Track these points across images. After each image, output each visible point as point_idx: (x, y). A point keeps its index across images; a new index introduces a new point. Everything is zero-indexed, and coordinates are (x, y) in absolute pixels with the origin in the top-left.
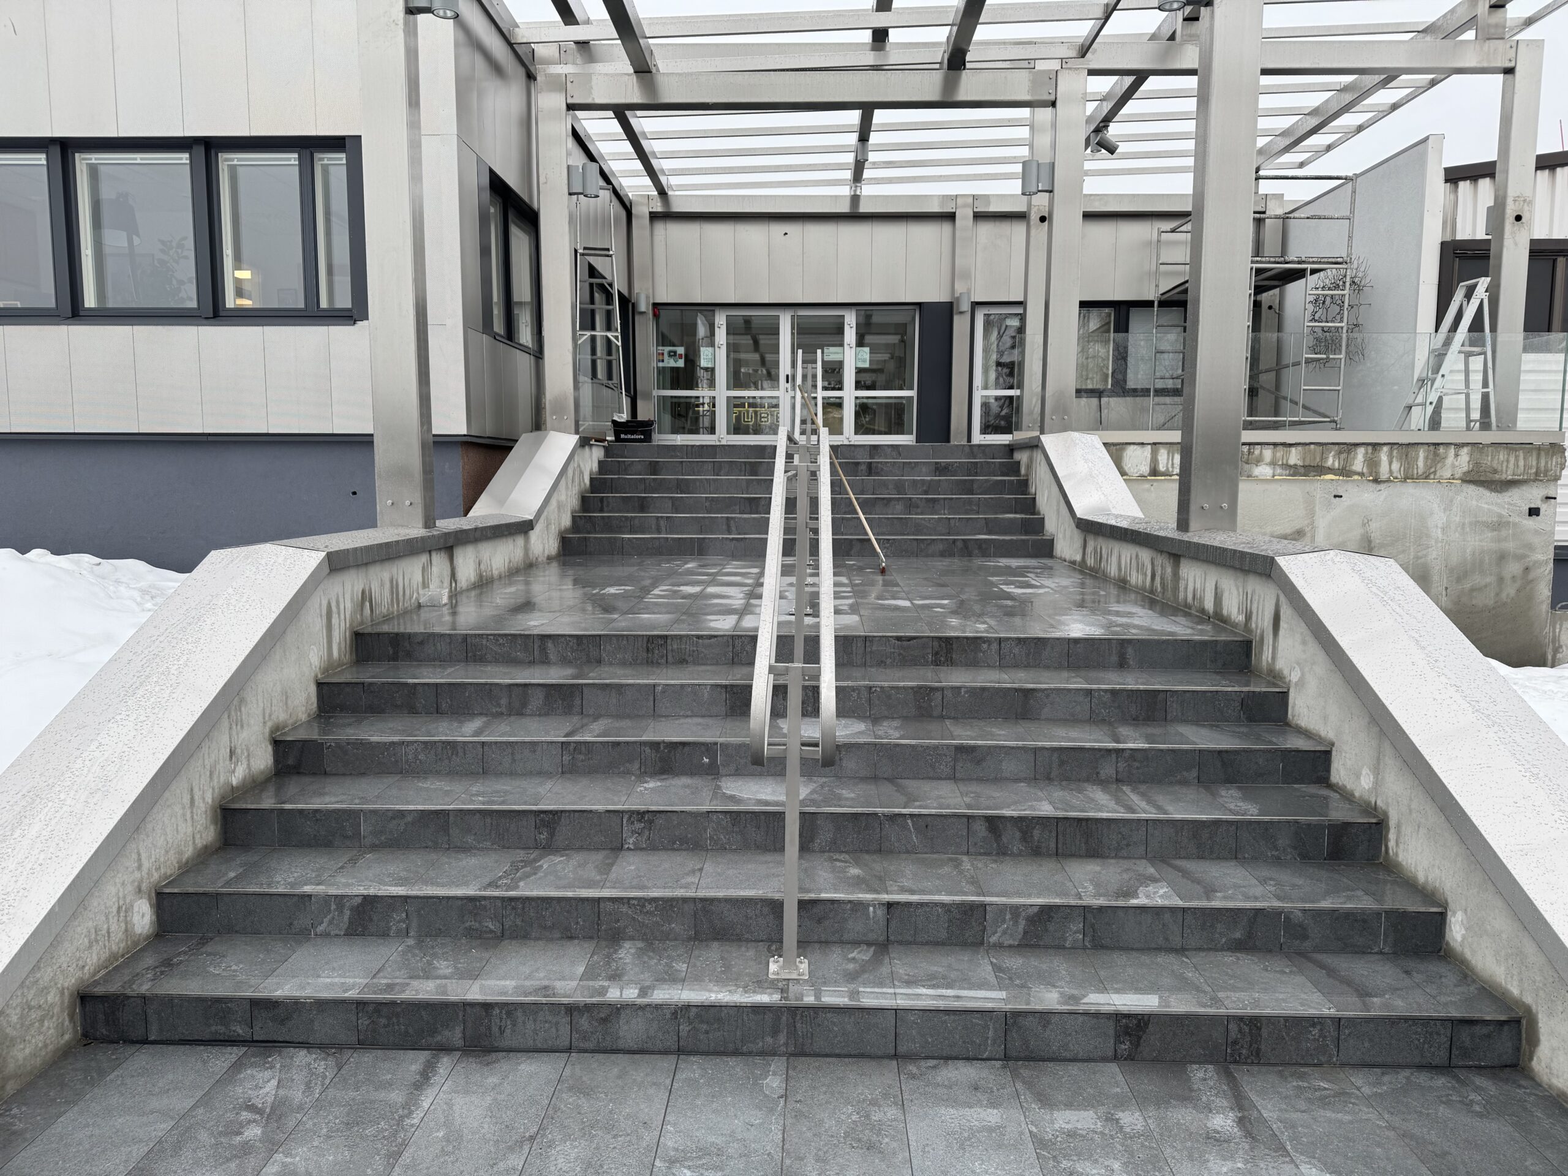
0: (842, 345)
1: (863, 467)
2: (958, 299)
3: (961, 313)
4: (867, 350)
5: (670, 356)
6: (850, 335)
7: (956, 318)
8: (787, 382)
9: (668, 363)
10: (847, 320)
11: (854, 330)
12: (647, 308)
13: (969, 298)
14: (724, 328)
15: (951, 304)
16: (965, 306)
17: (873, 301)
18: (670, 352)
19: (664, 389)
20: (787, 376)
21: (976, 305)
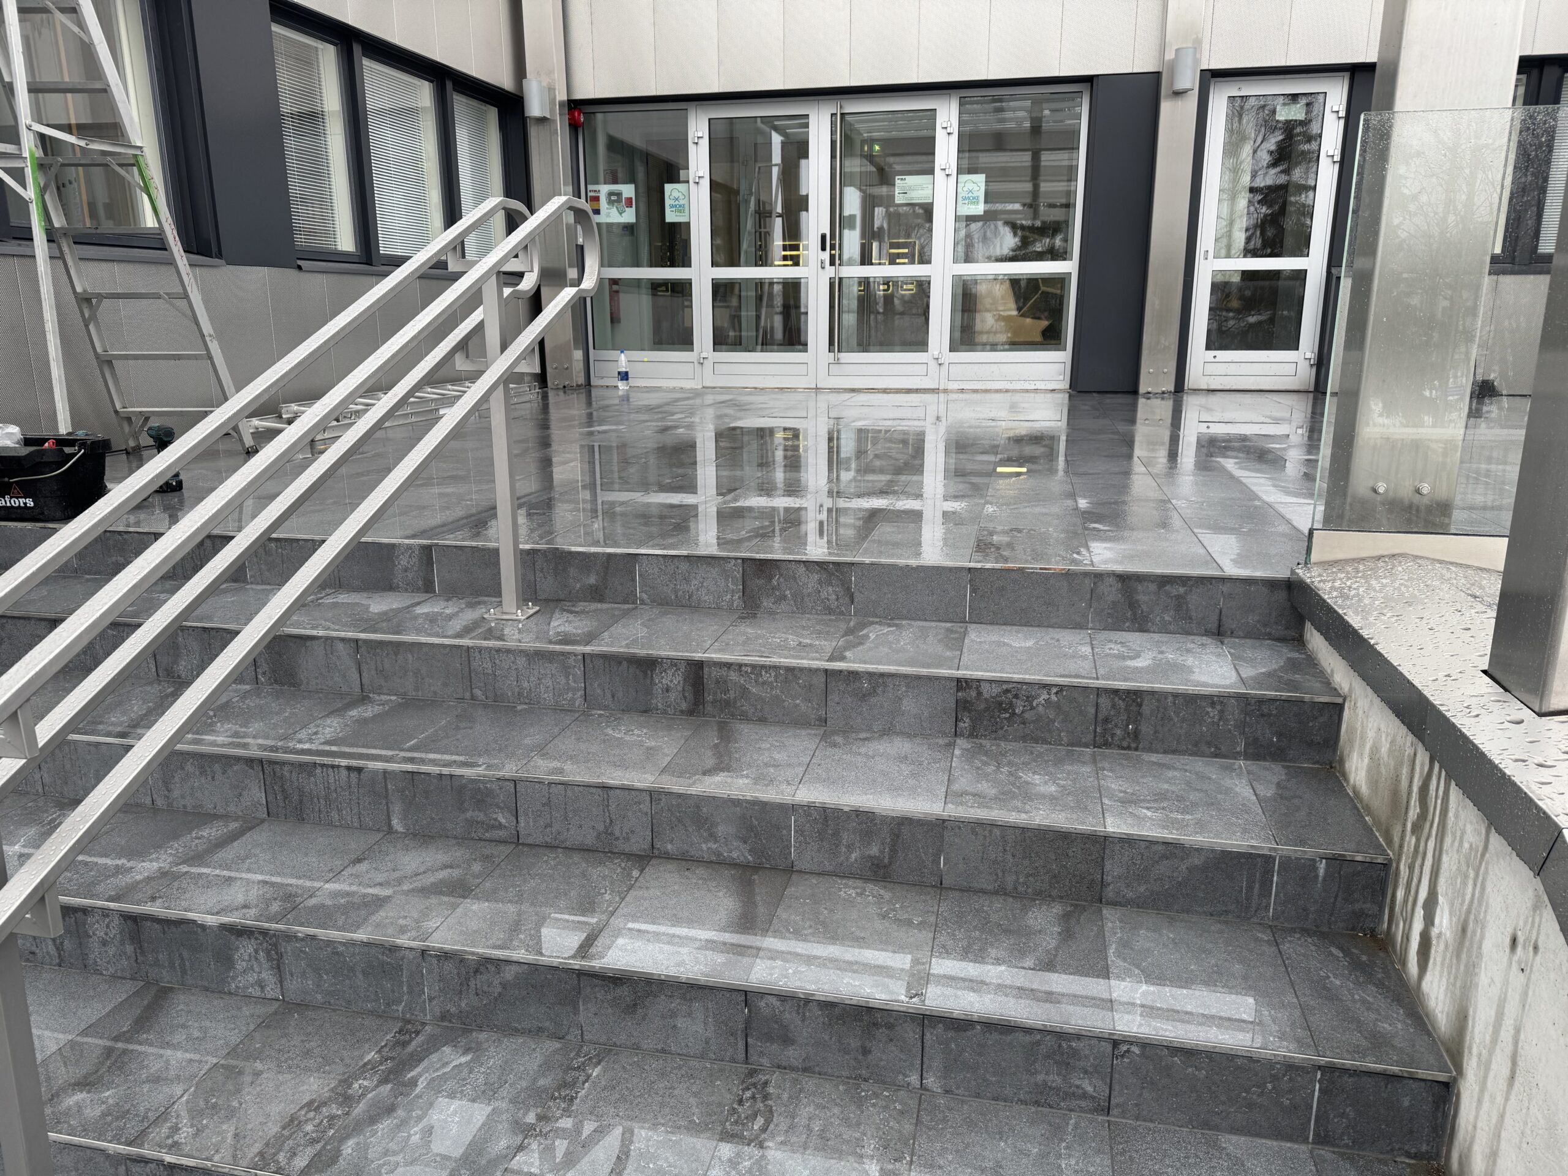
0: (931, 172)
1: (673, 680)
2: (1173, 66)
3: (1178, 94)
4: (981, 178)
5: (610, 202)
6: (946, 150)
7: (1167, 108)
8: (823, 249)
9: (608, 215)
10: (940, 121)
11: (954, 138)
12: (552, 111)
13: (1197, 61)
14: (705, 143)
15: (1158, 74)
16: (1188, 80)
17: (992, 76)
18: (611, 194)
19: (610, 266)
20: (823, 237)
21: (1214, 76)
